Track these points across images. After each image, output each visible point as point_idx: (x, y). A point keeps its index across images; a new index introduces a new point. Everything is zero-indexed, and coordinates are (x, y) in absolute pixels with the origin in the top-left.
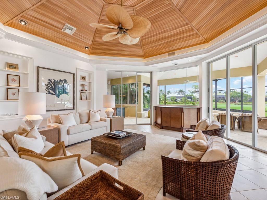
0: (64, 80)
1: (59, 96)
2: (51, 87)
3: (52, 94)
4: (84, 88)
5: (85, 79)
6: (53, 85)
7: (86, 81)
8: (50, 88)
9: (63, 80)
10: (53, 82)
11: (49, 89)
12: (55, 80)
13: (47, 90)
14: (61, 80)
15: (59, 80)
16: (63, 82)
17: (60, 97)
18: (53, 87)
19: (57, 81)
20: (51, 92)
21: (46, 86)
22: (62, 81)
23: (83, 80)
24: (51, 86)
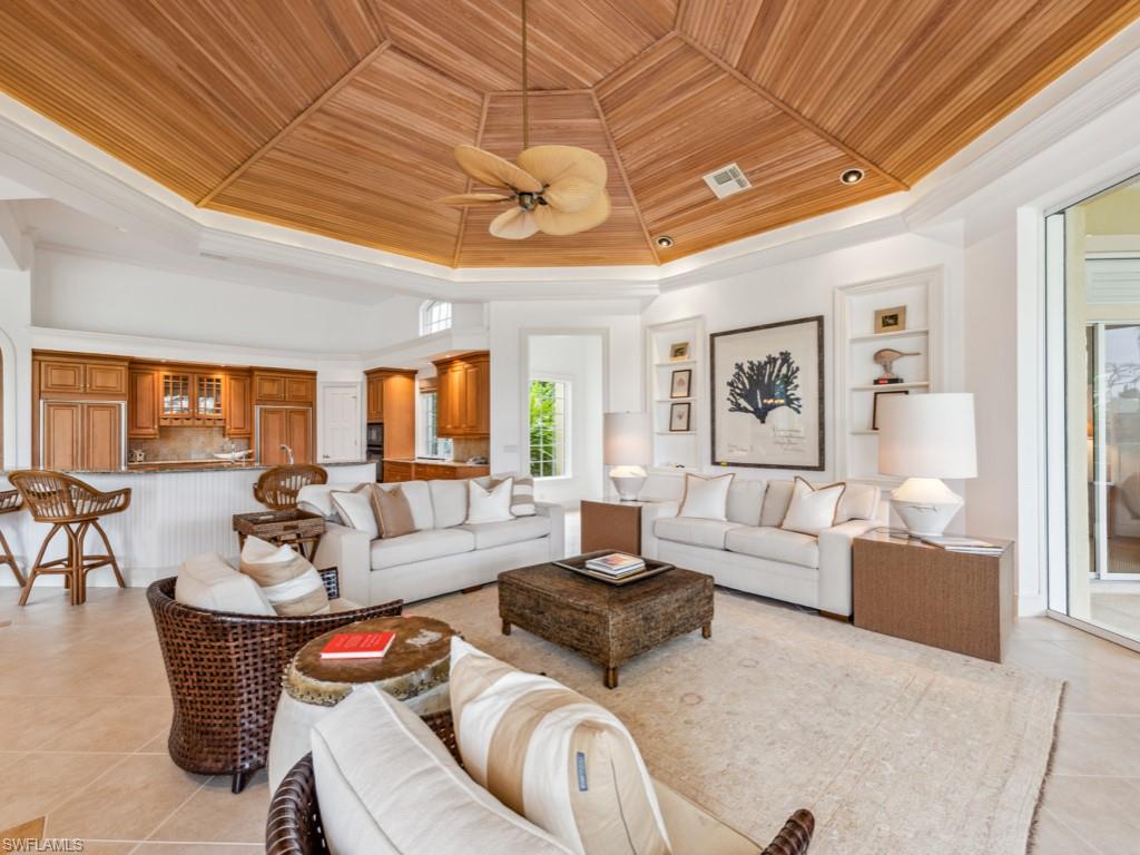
0: (782, 354)
1: (766, 414)
2: (741, 386)
3: (746, 410)
4: (886, 368)
5: (900, 319)
6: (746, 381)
7: (904, 329)
8: (738, 391)
9: (777, 356)
10: (746, 370)
11: (738, 394)
12: (751, 363)
13: (731, 398)
14: (769, 357)
15: (764, 359)
16: (779, 362)
17: (767, 419)
18: (748, 386)
19: (760, 363)
20: (743, 403)
21: (729, 388)
22: (775, 360)
23: (891, 332)
24: (743, 384)
